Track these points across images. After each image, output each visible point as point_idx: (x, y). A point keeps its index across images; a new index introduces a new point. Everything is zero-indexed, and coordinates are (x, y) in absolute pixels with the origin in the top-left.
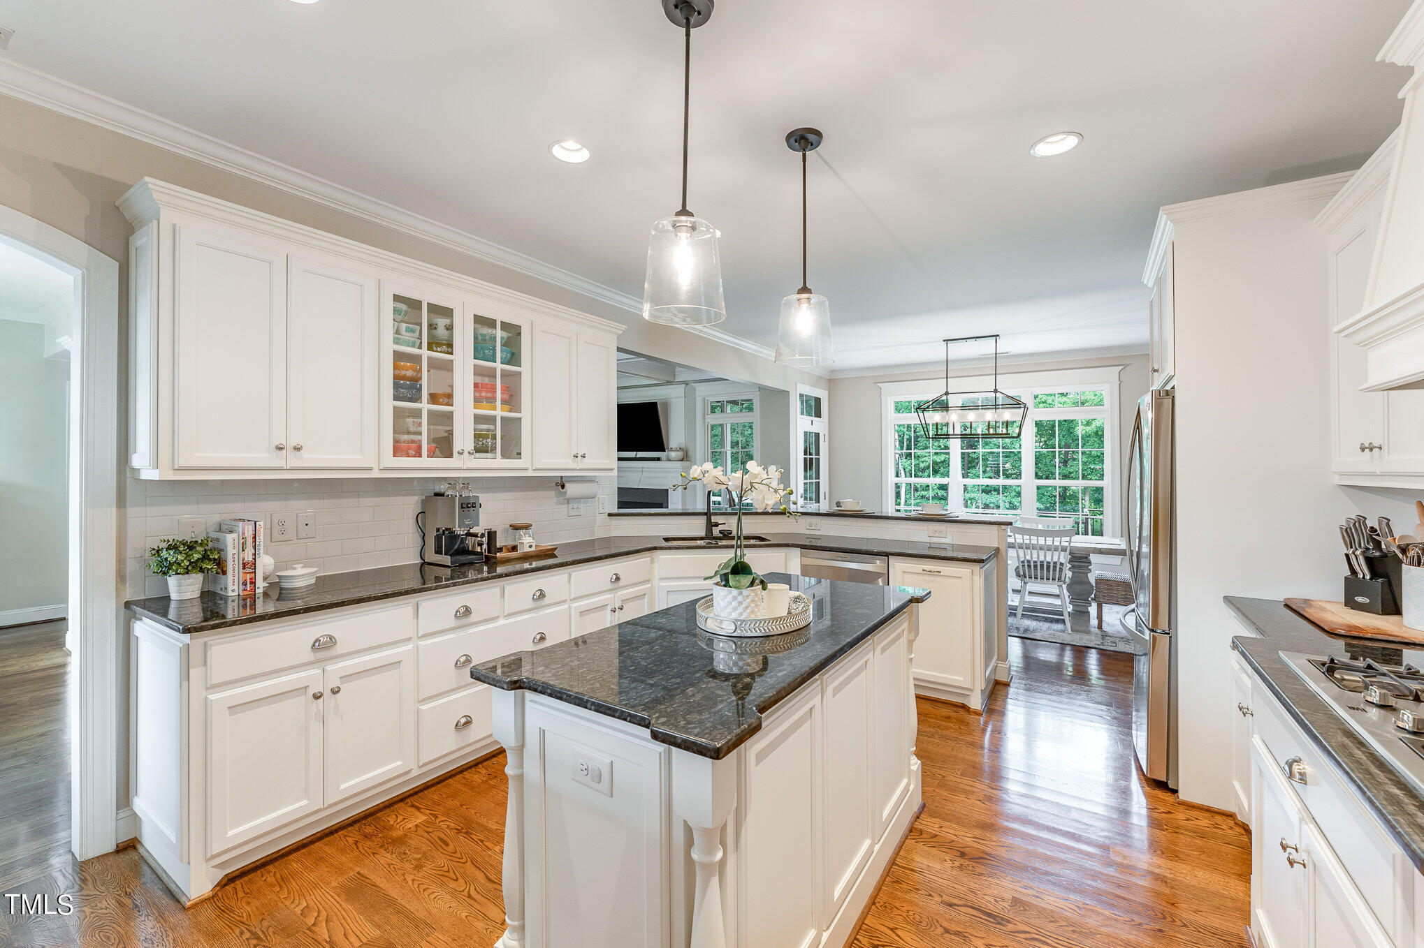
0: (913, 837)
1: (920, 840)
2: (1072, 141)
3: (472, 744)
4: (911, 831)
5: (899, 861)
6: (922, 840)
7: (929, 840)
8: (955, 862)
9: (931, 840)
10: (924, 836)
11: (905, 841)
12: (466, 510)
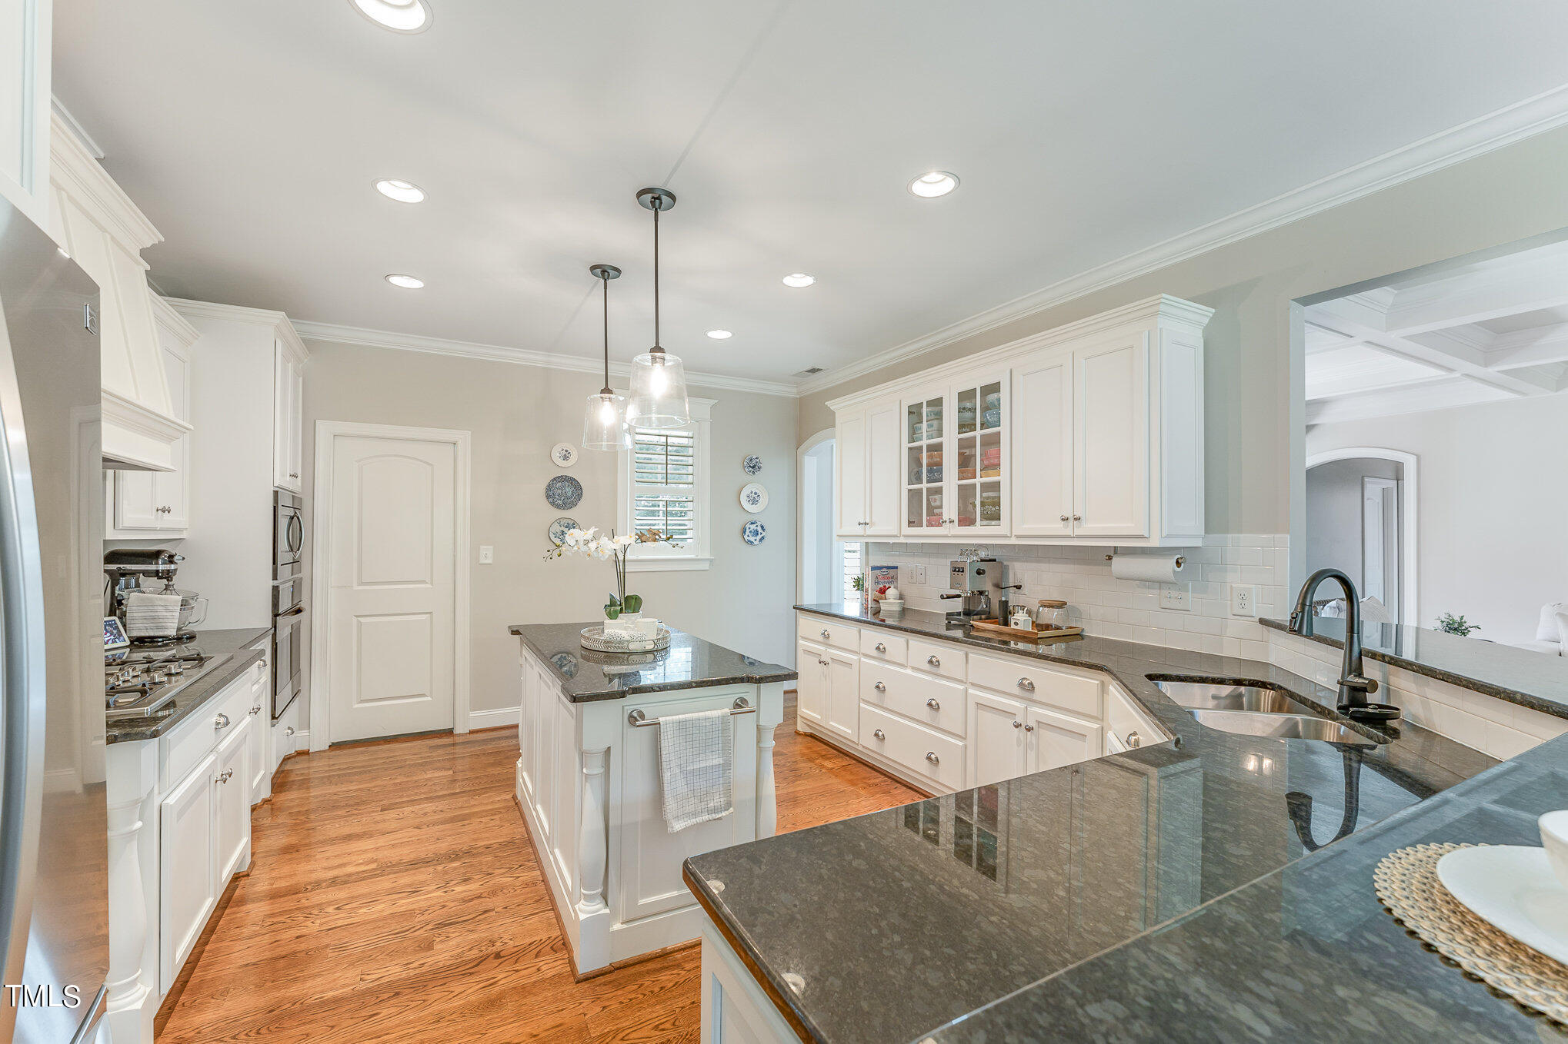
0: (557, 940)
1: (548, 942)
2: (384, 187)
3: (882, 755)
4: (564, 944)
5: (551, 914)
6: (546, 943)
7: (540, 947)
8: (502, 944)
9: (538, 949)
10: (548, 948)
11: (561, 930)
12: (956, 573)
